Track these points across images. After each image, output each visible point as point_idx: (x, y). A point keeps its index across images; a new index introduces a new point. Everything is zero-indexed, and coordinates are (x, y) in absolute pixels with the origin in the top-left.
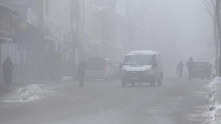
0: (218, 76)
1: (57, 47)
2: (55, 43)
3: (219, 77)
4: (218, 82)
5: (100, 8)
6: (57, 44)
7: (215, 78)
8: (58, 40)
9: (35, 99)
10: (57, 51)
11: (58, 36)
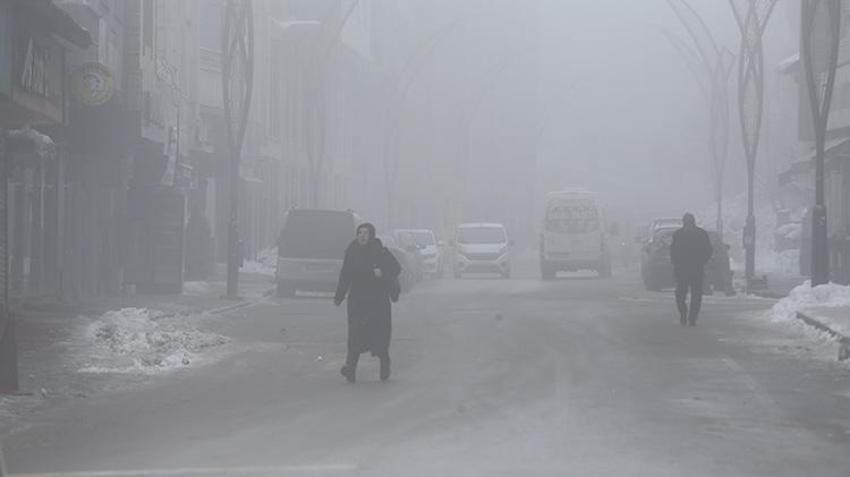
0: (808, 283)
1: (171, 171)
2: (165, 153)
3: (813, 286)
4: (810, 302)
5: (285, 25)
6: (173, 159)
7: (799, 287)
8: (174, 141)
9: (188, 363)
10: (171, 184)
11: (175, 128)
